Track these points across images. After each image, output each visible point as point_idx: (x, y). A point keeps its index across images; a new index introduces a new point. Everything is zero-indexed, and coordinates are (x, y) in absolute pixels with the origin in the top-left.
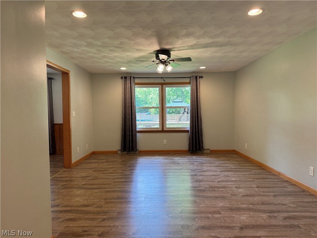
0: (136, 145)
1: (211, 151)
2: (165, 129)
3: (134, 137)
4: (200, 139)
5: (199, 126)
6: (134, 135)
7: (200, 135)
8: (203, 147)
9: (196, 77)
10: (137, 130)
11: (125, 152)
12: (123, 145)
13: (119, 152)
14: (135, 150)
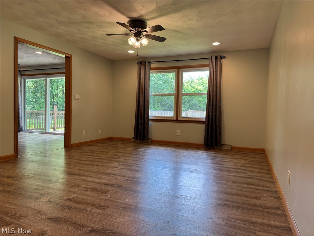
0: (148, 133)
1: (232, 148)
2: (179, 119)
3: (145, 125)
4: (218, 132)
5: (217, 116)
6: (146, 123)
7: (217, 127)
8: (220, 142)
9: (216, 58)
10: (150, 118)
11: (138, 141)
12: (135, 133)
13: (133, 140)
14: (146, 139)
